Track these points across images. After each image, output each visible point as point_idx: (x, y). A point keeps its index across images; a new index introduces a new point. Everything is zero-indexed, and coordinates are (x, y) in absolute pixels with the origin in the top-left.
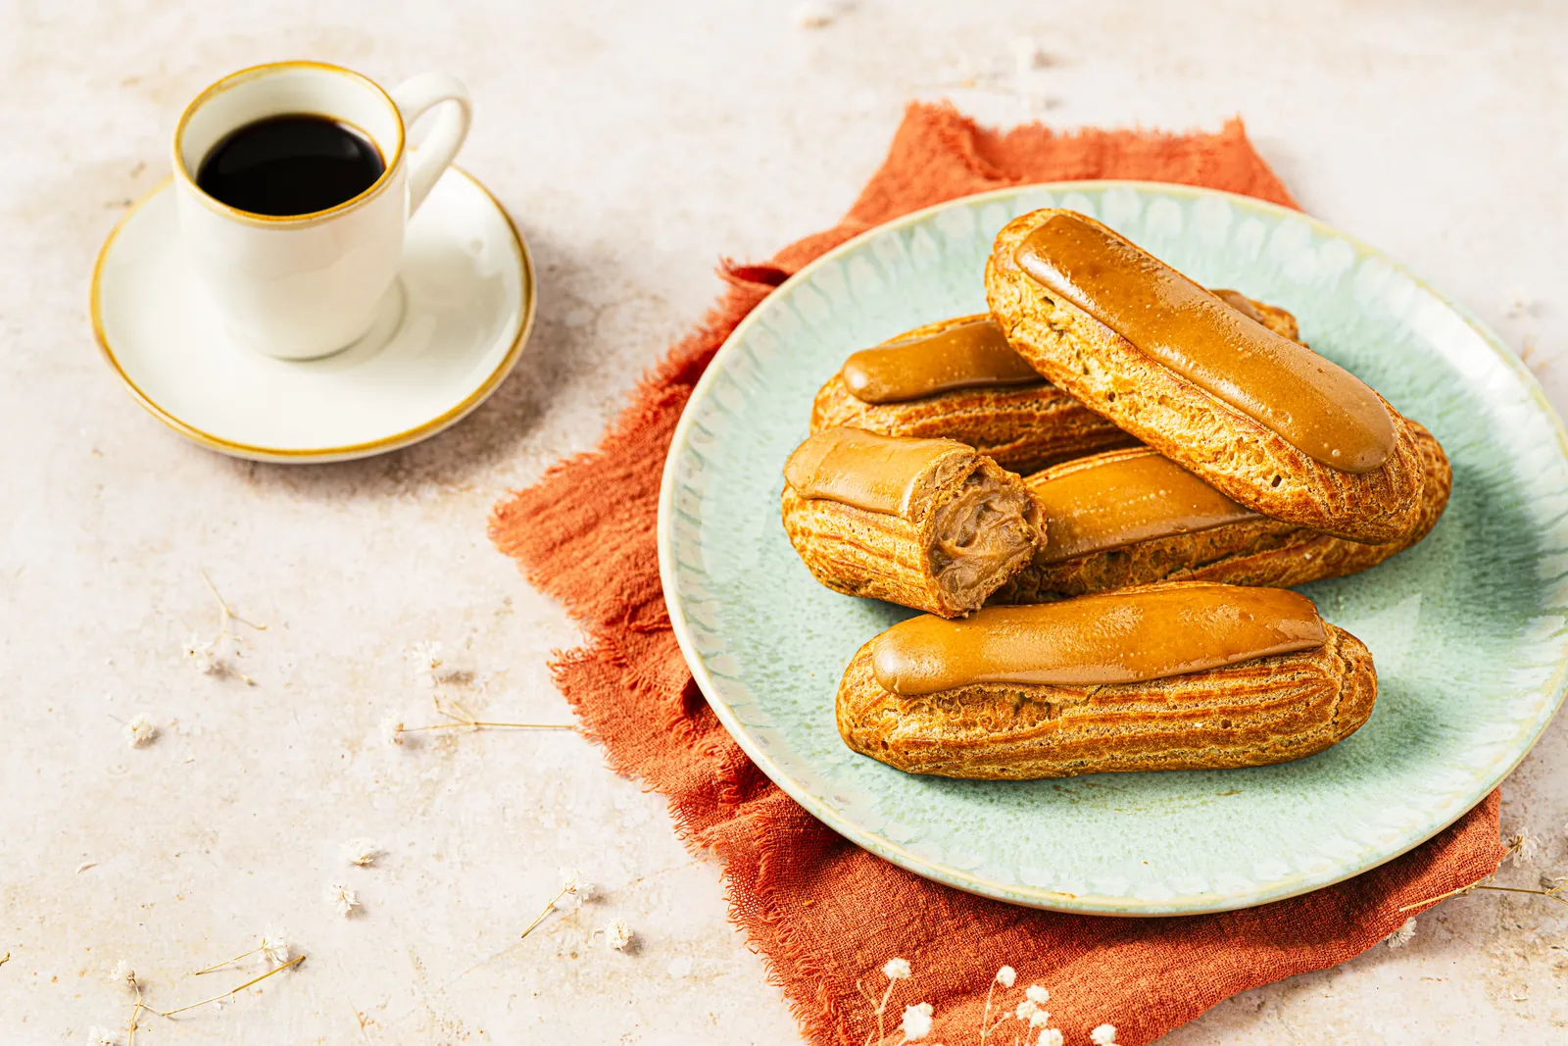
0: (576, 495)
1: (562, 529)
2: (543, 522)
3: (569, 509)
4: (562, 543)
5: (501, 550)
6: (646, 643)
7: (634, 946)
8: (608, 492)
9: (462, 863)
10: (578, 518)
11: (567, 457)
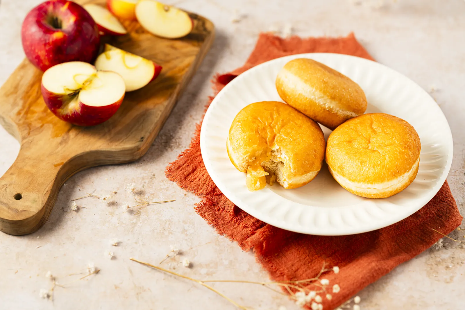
0: (189, 162)
1: (187, 172)
2: (181, 170)
3: (188, 166)
4: (188, 175)
5: (171, 180)
6: (219, 198)
7: (191, 266)
8: (197, 160)
9: (143, 245)
10: (191, 168)
11: (183, 151)
